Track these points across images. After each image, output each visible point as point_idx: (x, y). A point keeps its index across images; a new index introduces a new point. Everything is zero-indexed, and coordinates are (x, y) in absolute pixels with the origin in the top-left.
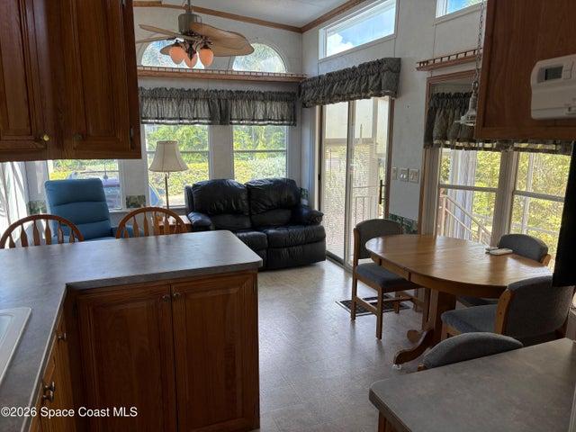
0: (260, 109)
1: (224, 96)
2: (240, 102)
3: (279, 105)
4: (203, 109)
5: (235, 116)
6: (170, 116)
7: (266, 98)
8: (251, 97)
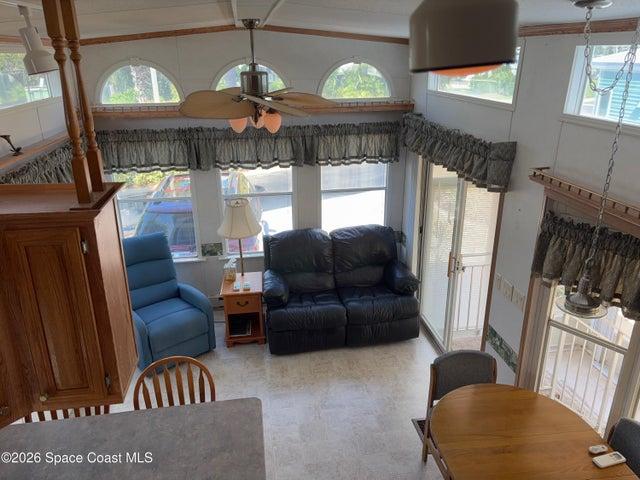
0: (353, 144)
1: (309, 133)
2: (329, 138)
3: (377, 138)
4: (284, 148)
5: (322, 155)
6: (247, 159)
7: (361, 130)
8: (343, 131)
